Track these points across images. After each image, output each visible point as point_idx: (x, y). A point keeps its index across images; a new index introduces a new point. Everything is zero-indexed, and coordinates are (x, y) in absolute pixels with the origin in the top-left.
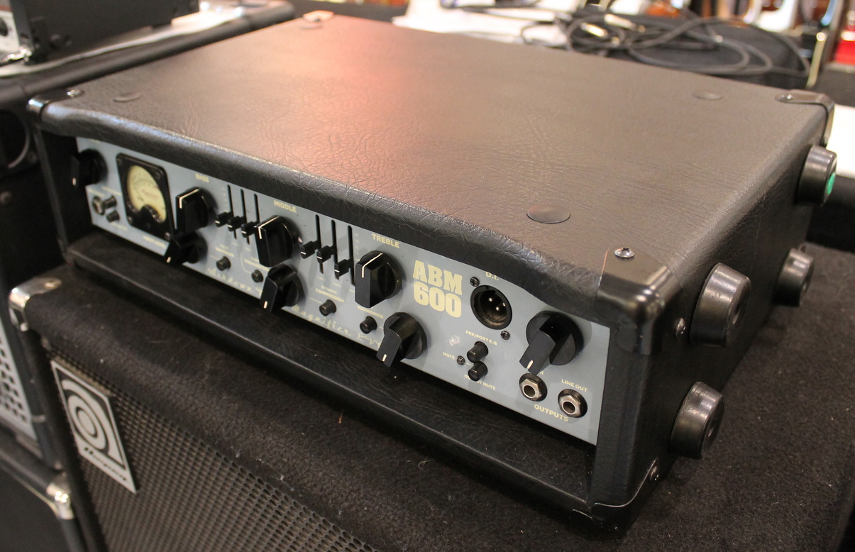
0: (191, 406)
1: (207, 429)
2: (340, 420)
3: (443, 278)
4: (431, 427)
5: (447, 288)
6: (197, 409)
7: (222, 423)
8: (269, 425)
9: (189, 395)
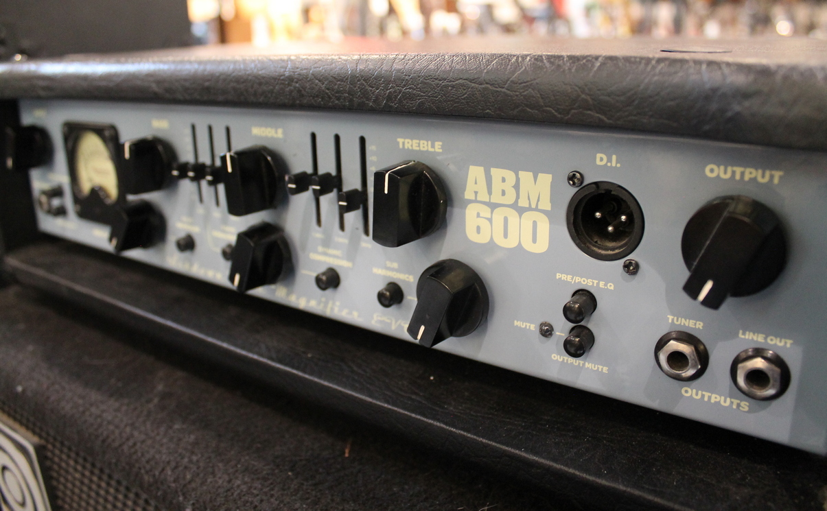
0: (128, 439)
1: (147, 472)
2: (347, 451)
3: (517, 187)
4: (503, 444)
5: (523, 203)
6: (135, 444)
7: (168, 463)
8: (239, 461)
9: (126, 426)
